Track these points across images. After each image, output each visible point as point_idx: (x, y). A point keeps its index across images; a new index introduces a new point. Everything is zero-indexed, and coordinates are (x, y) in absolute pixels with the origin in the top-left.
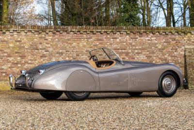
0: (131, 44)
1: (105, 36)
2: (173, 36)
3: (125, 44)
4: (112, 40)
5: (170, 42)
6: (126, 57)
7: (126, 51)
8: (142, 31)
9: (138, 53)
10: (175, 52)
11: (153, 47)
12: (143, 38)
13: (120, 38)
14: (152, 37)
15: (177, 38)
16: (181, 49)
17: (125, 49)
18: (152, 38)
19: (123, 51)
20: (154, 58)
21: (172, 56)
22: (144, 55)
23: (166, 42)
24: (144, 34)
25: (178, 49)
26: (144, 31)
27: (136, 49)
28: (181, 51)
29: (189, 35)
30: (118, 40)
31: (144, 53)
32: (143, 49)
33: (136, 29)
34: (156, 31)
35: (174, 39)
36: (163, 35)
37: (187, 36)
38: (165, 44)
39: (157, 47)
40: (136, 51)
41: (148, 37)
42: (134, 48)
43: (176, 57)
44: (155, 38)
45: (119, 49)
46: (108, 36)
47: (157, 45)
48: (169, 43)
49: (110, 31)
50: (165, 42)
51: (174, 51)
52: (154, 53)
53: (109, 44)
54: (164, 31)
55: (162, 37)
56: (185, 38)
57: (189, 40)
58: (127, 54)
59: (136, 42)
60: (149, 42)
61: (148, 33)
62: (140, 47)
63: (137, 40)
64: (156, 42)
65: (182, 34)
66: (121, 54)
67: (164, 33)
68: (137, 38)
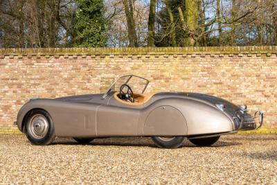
0: (25, 72)
2: (84, 61)
3: (16, 72)
5: (80, 69)
6: (17, 89)
8: (39, 53)
9: (35, 85)
10: (88, 82)
11: (56, 77)
12: (41, 64)
13: (10, 64)
14: (55, 62)
15: (90, 64)
17: (16, 79)
18: (55, 64)
19: (14, 81)
20: (58, 91)
21: (83, 89)
22: (43, 87)
23: (75, 69)
24: (43, 58)
25: (92, 79)
26: (42, 54)
28: (97, 81)
29: (107, 58)
30: (7, 67)
31: (43, 84)
32: (41, 79)
33: (31, 52)
34: (58, 54)
35: (85, 65)
36: (70, 59)
37: (104, 61)
38: (74, 72)
39: (61, 77)
40: (32, 82)
41: (48, 62)
42: (29, 77)
43: (89, 89)
44: (58, 64)
45: (8, 79)
47: (62, 74)
48: (78, 69)
50: (72, 69)
51: (86, 81)
52: (58, 84)
54: (70, 54)
55: (68, 62)
56: (101, 63)
57: (108, 66)
58: (19, 86)
59: (31, 69)
60: (51, 69)
61: (48, 56)
62: (38, 77)
63: (34, 66)
64: (61, 69)
65: (98, 58)
66: (11, 86)
67: (70, 57)
68: (33, 64)
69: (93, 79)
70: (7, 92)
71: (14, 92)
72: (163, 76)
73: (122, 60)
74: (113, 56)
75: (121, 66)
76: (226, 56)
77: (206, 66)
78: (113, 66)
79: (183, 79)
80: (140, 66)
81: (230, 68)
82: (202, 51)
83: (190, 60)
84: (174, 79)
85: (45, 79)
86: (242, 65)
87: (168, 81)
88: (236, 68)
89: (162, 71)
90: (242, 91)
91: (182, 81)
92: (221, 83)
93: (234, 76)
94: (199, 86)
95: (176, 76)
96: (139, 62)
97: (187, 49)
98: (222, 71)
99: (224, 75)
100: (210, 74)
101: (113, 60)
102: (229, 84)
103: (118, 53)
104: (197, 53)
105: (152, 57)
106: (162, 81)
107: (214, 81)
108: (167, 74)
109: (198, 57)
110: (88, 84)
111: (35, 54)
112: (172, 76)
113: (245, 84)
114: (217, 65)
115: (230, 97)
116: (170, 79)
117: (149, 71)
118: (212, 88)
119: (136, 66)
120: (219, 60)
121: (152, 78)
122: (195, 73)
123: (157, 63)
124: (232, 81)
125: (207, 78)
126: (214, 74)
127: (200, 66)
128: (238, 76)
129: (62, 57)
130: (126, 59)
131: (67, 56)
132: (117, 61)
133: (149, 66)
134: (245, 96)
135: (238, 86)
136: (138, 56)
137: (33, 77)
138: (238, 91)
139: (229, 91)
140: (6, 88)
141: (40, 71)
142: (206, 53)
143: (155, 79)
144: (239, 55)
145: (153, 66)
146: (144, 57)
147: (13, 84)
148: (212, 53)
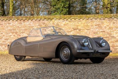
0: (18, 27)
1: (4, 22)
2: (43, 22)
3: (15, 27)
4: (8, 24)
6: (15, 35)
7: (16, 31)
8: (24, 18)
9: (22, 32)
10: (45, 31)
11: (31, 29)
12: (25, 23)
13: (12, 23)
15: (46, 23)
16: (48, 30)
17: (15, 30)
19: (14, 31)
23: (40, 25)
24: (26, 20)
27: (21, 30)
28: (49, 30)
29: (53, 20)
30: (11, 24)
31: (26, 32)
32: (25, 30)
34: (32, 18)
35: (44, 23)
36: (37, 21)
37: (52, 21)
38: (39, 26)
39: (34, 29)
40: (21, 31)
41: (28, 22)
42: (20, 29)
44: (32, 23)
45: (12, 30)
46: (6, 22)
47: (34, 27)
49: (6, 19)
50: (38, 25)
52: (32, 32)
53: (6, 27)
54: (37, 18)
56: (50, 23)
57: (53, 24)
58: (16, 33)
59: (21, 25)
60: (29, 25)
61: (28, 20)
62: (24, 29)
63: (22, 24)
64: (33, 25)
65: (49, 20)
66: (13, 33)
67: (38, 20)
68: (22, 23)
69: (47, 30)
70: (11, 36)
71: (14, 36)
72: (78, 28)
73: (60, 21)
74: (56, 19)
75: (59, 24)
76: (106, 19)
77: (97, 23)
78: (56, 24)
79: (87, 29)
80: (67, 24)
81: (108, 24)
82: (95, 16)
83: (90, 21)
84: (83, 29)
85: (27, 30)
86: (114, 23)
87: (80, 31)
88: (111, 24)
89: (78, 26)
90: (114, 35)
91: (86, 31)
92: (104, 32)
93: (111, 28)
94: (94, 33)
95: (84, 28)
96: (67, 22)
97: (88, 15)
98: (105, 26)
99: (105, 27)
100: (99, 27)
101: (56, 21)
102: (108, 32)
103: (58, 18)
104: (93, 17)
105: (73, 20)
106: (78, 31)
107: (101, 30)
108: (79, 27)
109: (93, 19)
110: (45, 32)
111: (22, 19)
112: (82, 28)
113: (115, 32)
114: (103, 23)
115: (109, 38)
116: (81, 29)
117: (71, 26)
118: (100, 34)
119: (66, 24)
120: (103, 21)
121: (73, 29)
122: (92, 27)
123: (75, 22)
124: (109, 30)
125: (98, 29)
126: (101, 27)
127: (95, 23)
128: (112, 28)
129: (34, 20)
130: (61, 20)
131: (36, 20)
132: (58, 21)
133: (72, 24)
134: (115, 38)
135: (112, 33)
136: (67, 19)
137: (22, 29)
138: (112, 35)
139: (108, 35)
140: (11, 34)
141: (25, 26)
142: (97, 17)
143: (74, 30)
144: (113, 18)
145: (73, 24)
146: (69, 20)
147: (14, 32)
148: (100, 17)
